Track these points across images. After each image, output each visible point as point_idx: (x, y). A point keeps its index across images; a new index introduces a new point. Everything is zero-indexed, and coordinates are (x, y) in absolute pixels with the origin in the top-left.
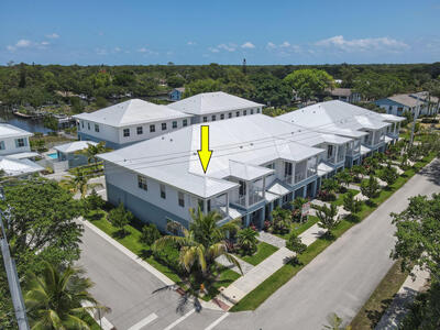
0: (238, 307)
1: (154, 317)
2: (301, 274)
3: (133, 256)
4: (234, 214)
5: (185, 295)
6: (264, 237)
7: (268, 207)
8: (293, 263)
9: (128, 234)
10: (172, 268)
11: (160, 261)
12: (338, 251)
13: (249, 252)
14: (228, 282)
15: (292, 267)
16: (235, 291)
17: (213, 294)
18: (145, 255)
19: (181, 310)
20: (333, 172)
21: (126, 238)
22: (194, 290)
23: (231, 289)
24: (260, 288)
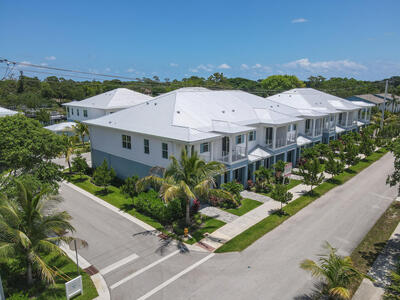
1: (135, 257)
2: (287, 224)
3: (116, 210)
5: (166, 239)
6: (247, 195)
7: (251, 166)
9: (111, 192)
11: (142, 212)
12: (323, 205)
14: (214, 228)
15: (278, 217)
17: (198, 238)
18: (127, 208)
19: (162, 251)
20: (311, 144)
21: (109, 195)
23: (216, 234)
24: (246, 233)
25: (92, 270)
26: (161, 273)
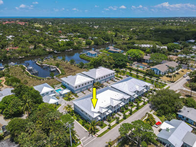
0: (99, 136)
1: (85, 137)
2: (110, 131)
3: (81, 125)
4: (99, 118)
5: (90, 134)
6: (106, 122)
7: (107, 116)
8: (109, 129)
10: (88, 128)
11: (86, 127)
13: (102, 126)
14: (97, 132)
16: (99, 133)
17: (94, 134)
18: (83, 125)
19: (89, 136)
20: (125, 105)
21: (79, 121)
22: (92, 133)
23: (97, 133)
24: (102, 134)
25: (80, 139)
26: (89, 140)
